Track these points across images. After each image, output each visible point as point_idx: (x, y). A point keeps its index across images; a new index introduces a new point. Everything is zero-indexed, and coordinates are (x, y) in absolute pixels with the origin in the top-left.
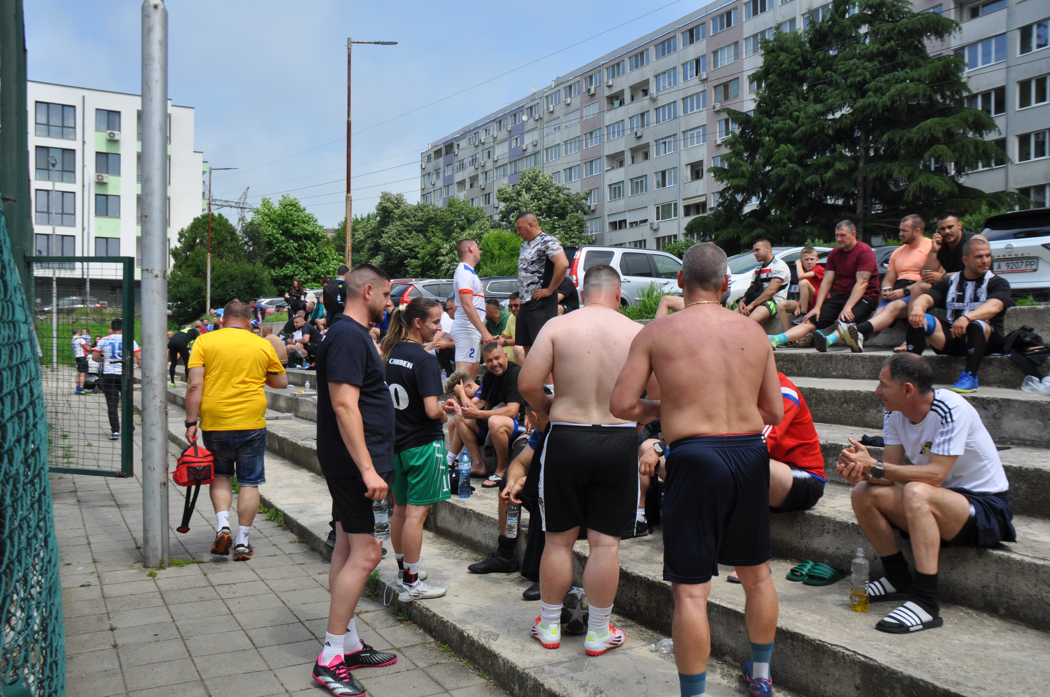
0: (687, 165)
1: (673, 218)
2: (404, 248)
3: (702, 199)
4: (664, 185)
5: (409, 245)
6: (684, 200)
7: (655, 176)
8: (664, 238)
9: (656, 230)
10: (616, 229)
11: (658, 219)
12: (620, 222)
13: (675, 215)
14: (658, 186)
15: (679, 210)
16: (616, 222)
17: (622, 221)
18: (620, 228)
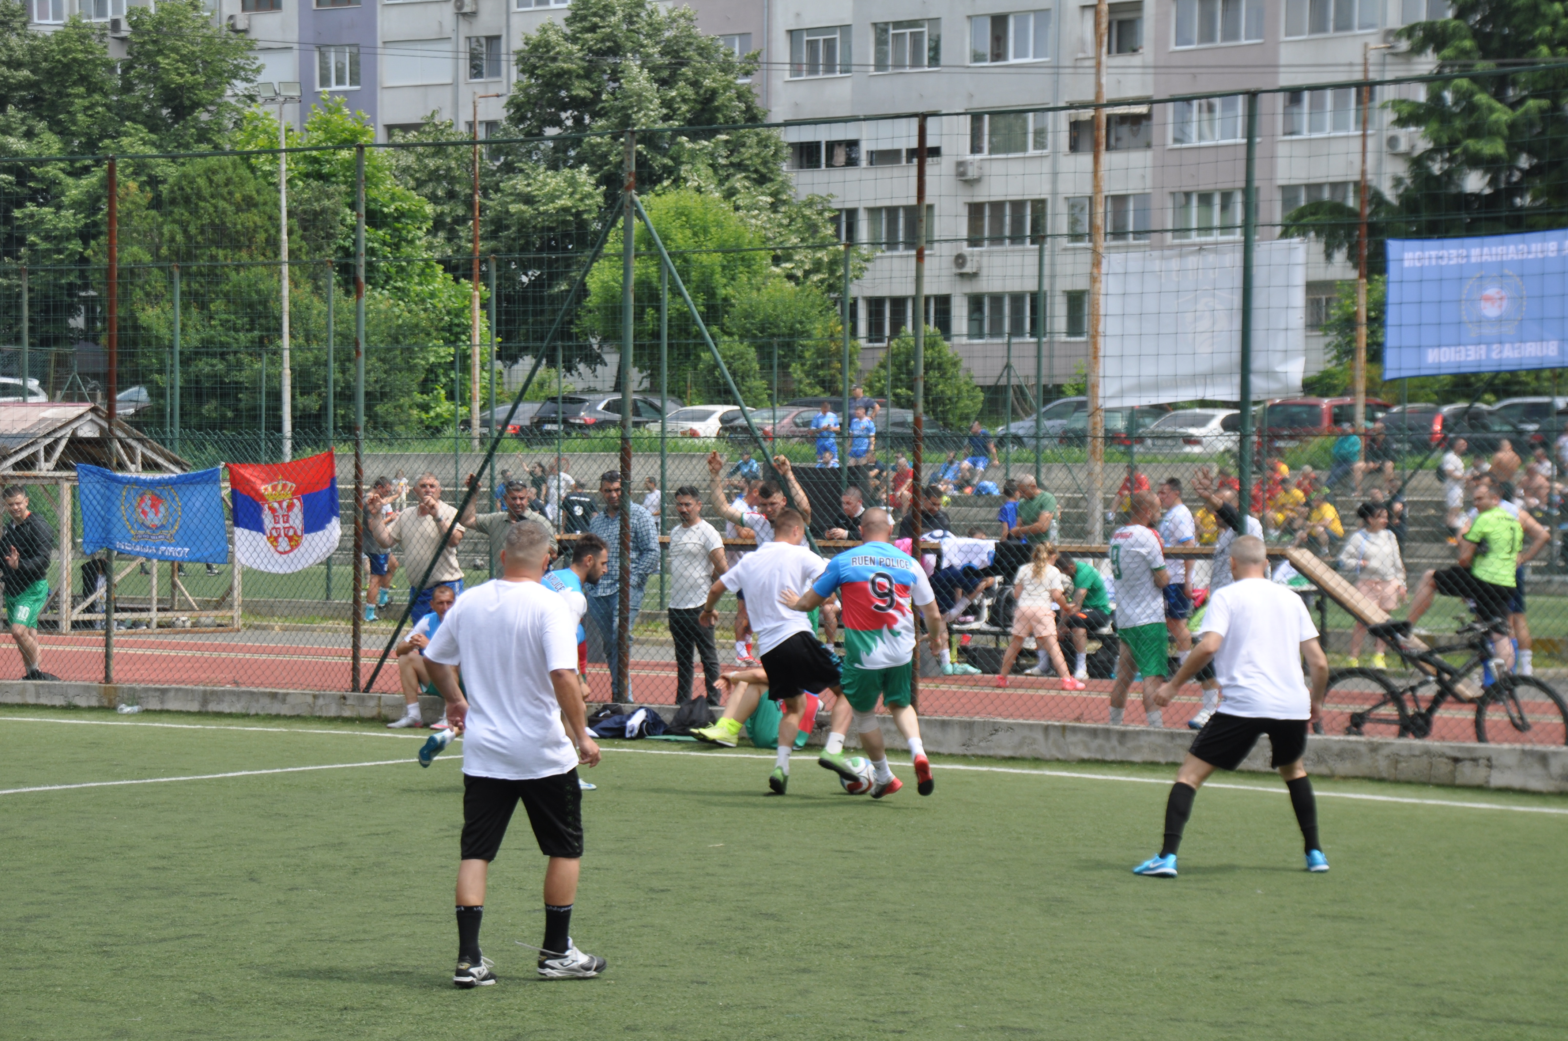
0: (1084, 7)
1: (1031, 152)
4: (999, 54)
5: (16, 154)
6: (1072, 106)
7: (967, 27)
8: (997, 206)
9: (972, 183)
10: (817, 165)
11: (975, 148)
12: (831, 146)
13: (1040, 144)
14: (977, 57)
15: (1055, 132)
16: (817, 144)
17: (839, 143)
18: (829, 165)
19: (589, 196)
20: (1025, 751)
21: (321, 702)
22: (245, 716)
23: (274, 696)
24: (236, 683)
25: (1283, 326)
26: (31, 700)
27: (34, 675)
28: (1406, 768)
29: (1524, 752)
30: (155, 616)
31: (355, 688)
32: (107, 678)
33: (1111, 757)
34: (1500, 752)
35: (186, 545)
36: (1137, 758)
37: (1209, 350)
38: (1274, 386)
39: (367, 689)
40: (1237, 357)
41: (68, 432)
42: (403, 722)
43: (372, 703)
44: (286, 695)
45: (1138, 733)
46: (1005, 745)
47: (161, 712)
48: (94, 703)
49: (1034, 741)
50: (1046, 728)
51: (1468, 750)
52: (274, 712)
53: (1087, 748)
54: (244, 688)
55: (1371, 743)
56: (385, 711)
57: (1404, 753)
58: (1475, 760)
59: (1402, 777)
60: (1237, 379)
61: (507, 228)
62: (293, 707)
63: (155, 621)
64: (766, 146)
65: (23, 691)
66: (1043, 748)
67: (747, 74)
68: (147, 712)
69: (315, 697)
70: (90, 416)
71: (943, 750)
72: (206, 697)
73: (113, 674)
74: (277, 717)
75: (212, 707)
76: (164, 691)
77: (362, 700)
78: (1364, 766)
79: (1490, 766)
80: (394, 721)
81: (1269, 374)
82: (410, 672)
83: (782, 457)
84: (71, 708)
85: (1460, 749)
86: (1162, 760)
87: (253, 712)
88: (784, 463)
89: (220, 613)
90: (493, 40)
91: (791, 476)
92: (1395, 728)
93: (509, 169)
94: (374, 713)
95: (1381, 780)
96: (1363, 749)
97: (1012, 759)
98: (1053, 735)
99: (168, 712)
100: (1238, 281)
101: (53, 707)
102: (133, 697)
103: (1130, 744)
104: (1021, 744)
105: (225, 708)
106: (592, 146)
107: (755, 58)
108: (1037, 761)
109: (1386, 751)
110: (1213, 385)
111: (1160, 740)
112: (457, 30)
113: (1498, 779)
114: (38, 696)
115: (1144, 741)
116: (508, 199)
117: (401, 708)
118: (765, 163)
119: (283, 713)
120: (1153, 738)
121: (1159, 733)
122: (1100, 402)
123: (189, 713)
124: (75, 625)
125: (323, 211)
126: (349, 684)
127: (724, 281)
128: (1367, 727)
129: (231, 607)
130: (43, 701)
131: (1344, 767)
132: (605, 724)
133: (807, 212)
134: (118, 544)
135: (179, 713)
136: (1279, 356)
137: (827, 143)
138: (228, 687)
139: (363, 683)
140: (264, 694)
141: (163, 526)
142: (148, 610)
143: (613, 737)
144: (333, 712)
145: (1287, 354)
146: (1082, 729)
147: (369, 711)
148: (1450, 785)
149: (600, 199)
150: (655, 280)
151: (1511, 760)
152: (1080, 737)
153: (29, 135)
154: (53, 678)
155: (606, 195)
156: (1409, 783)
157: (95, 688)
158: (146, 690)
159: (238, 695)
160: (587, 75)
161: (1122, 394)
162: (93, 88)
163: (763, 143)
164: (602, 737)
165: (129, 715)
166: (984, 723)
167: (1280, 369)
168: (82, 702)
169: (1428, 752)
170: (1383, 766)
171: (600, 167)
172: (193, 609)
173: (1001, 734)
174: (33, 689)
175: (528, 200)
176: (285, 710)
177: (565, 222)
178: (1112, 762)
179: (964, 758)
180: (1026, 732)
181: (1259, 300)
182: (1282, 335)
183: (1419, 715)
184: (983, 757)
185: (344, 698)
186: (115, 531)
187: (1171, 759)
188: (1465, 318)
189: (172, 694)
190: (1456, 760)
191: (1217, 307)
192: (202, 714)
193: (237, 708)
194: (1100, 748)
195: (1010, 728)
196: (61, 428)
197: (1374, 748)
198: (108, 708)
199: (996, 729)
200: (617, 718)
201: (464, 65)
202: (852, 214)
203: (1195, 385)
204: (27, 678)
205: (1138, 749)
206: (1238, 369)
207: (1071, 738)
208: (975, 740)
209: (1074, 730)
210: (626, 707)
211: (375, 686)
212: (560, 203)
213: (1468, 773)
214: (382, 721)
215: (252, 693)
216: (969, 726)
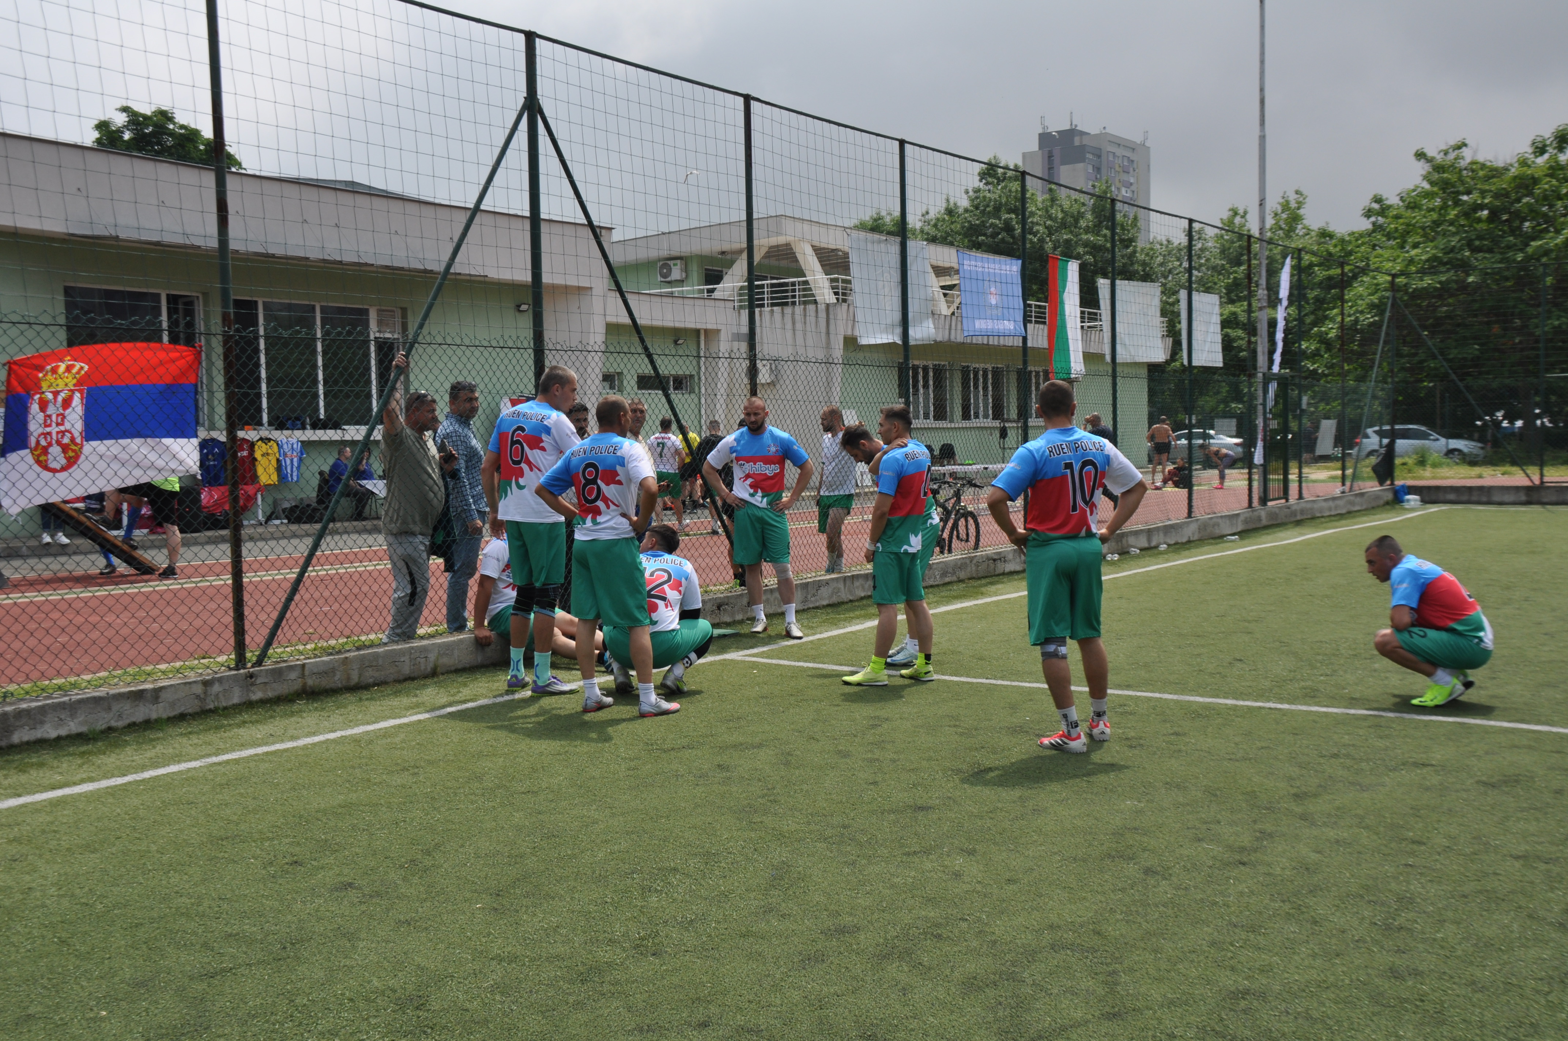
21: (216, 688)
23: (138, 696)
62: (173, 704)
69: (206, 684)
74: (146, 724)
87: (101, 725)
94: (297, 686)
100: (898, 264)
119: (154, 716)
140: (116, 697)
161: (867, 335)
176: (155, 712)
193: (73, 727)
206: (899, 323)
215: (97, 700)
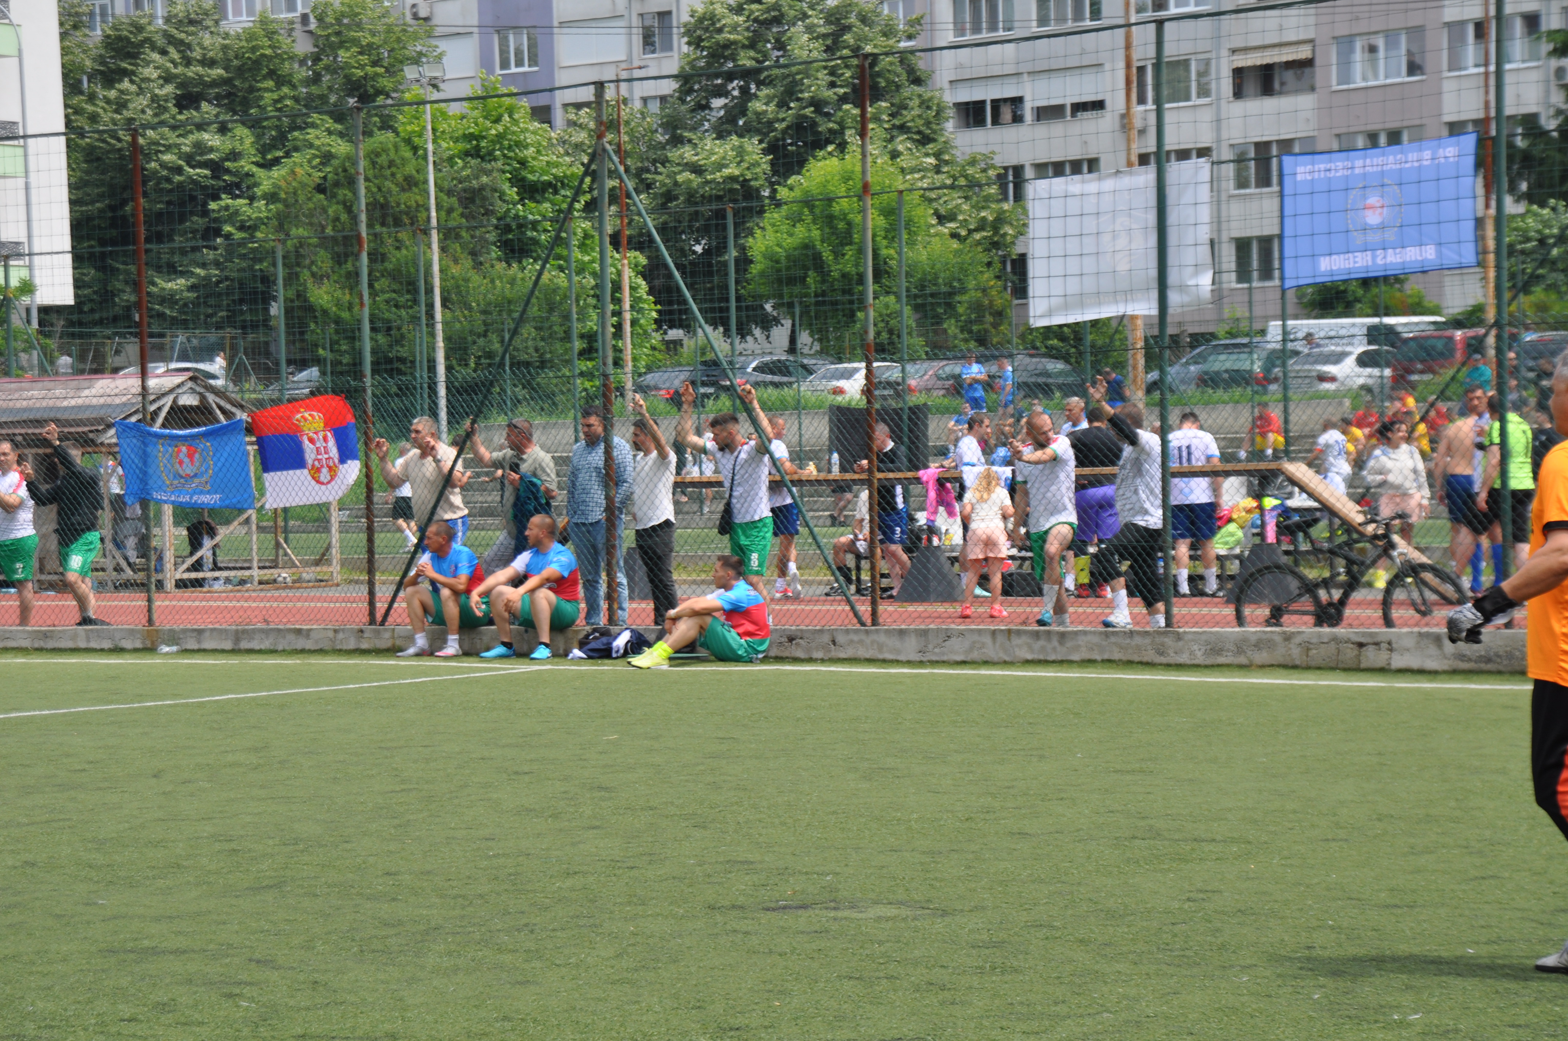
1: (1195, 101)
2: (189, 159)
3: (1303, 53)
4: (1160, 4)
5: (211, 150)
6: (1234, 51)
10: (983, 124)
11: (1140, 100)
12: (996, 104)
13: (1204, 92)
14: (1139, 8)
15: (1218, 79)
16: (983, 102)
17: (1005, 100)
18: (996, 121)
19: (756, 164)
20: (975, 655)
21: (341, 636)
22: (273, 652)
23: (299, 632)
24: (266, 621)
25: (1192, 242)
26: (83, 645)
27: (86, 621)
28: (1318, 655)
29: (1420, 634)
30: (256, 573)
31: (372, 621)
32: (150, 621)
33: (1052, 657)
34: (1400, 636)
35: (216, 493)
36: (1076, 657)
37: (1127, 267)
38: (1186, 299)
39: (383, 623)
40: (1154, 273)
41: (168, 401)
42: (411, 651)
43: (387, 635)
44: (310, 630)
45: (1076, 633)
46: (957, 649)
47: (199, 651)
48: (138, 645)
49: (983, 645)
50: (994, 633)
51: (1371, 634)
52: (299, 647)
53: (1031, 649)
54: (272, 626)
55: (1284, 633)
56: (398, 643)
57: (1314, 641)
58: (1377, 644)
59: (1313, 664)
60: (1155, 294)
61: (676, 198)
62: (317, 641)
63: (256, 579)
64: (929, 108)
65: (74, 637)
66: (991, 651)
67: (910, 37)
68: (186, 651)
69: (336, 631)
70: (190, 384)
71: (900, 658)
72: (238, 636)
73: (155, 616)
74: (303, 651)
75: (244, 645)
76: (200, 632)
77: (377, 632)
78: (1278, 656)
79: (1391, 650)
80: (401, 650)
81: (1182, 288)
82: (416, 604)
83: (748, 387)
84: (118, 650)
85: (1364, 634)
86: (1099, 658)
87: (280, 648)
88: (749, 392)
89: (318, 569)
90: (664, 16)
91: (756, 405)
92: (1310, 619)
93: (677, 141)
94: (388, 644)
95: (1295, 667)
96: (1278, 639)
97: (963, 663)
98: (1000, 638)
99: (204, 651)
100: (1152, 201)
101: (102, 650)
102: (173, 638)
103: (1069, 644)
104: (971, 649)
105: (255, 645)
106: (758, 114)
107: (918, 21)
108: (986, 663)
109: (1297, 640)
110: (1133, 300)
111: (1095, 639)
112: (629, 7)
113: (1398, 662)
114: (88, 640)
115: (1082, 640)
116: (676, 169)
117: (410, 639)
118: (928, 123)
119: (307, 647)
120: (1089, 638)
121: (1094, 633)
122: (1031, 321)
123: (223, 651)
124: (181, 584)
125: (482, 188)
126: (366, 619)
127: (885, 242)
128: (1285, 619)
129: (329, 562)
130: (93, 645)
131: (1261, 657)
132: (593, 645)
133: (970, 171)
134: (155, 495)
135: (215, 651)
136: (1190, 270)
137: (993, 101)
138: (259, 626)
139: (379, 616)
140: (290, 630)
141: (196, 475)
142: (249, 568)
143: (601, 657)
144: (352, 645)
145: (1198, 268)
146: (1026, 632)
147: (384, 642)
148: (1356, 669)
149: (767, 167)
150: (818, 243)
151: (1409, 643)
152: (1024, 639)
153: (223, 129)
154: (103, 623)
155: (772, 163)
156: (1319, 668)
157: (138, 631)
158: (184, 631)
159: (266, 632)
160: (752, 45)
161: (1050, 314)
162: (281, 81)
163: (925, 104)
164: (590, 657)
165: (167, 654)
166: (938, 630)
167: (1191, 282)
168: (127, 644)
169: (1335, 639)
170: (1296, 654)
171: (766, 135)
172: (294, 565)
173: (953, 640)
174: (83, 634)
175: (697, 170)
176: (309, 645)
177: (731, 191)
178: (1054, 662)
179: (921, 664)
180: (976, 637)
181: (1172, 218)
182: (1192, 249)
183: (1330, 604)
184: (937, 662)
185: (362, 631)
186: (151, 482)
187: (1106, 657)
188: (1351, 227)
189: (207, 634)
190: (1361, 645)
191: (1134, 226)
192: (235, 652)
193: (266, 645)
194: (1043, 649)
195: (961, 634)
196: (164, 395)
197: (1288, 638)
198: (150, 649)
199: (948, 636)
200: (604, 640)
201: (637, 40)
202: (1018, 170)
203: (1116, 302)
204: (79, 624)
205: (1077, 648)
206: (1155, 284)
207: (1016, 641)
208: (930, 647)
209: (1019, 633)
210: (614, 629)
211: (390, 619)
212: (727, 172)
213: (1371, 657)
214: (393, 651)
215: (279, 630)
216: (924, 633)
